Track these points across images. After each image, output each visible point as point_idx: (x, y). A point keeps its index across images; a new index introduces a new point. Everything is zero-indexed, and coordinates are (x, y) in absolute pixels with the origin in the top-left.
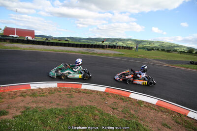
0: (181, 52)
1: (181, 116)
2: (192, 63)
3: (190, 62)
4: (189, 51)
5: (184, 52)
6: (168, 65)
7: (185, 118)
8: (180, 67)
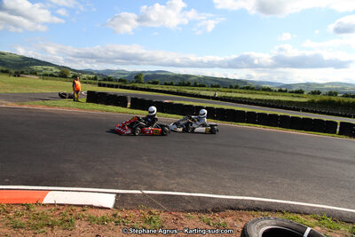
0: (46, 75)
1: (28, 209)
2: (62, 96)
3: (60, 95)
4: (61, 73)
5: (51, 75)
6: (11, 105)
7: (38, 210)
8: (39, 106)
